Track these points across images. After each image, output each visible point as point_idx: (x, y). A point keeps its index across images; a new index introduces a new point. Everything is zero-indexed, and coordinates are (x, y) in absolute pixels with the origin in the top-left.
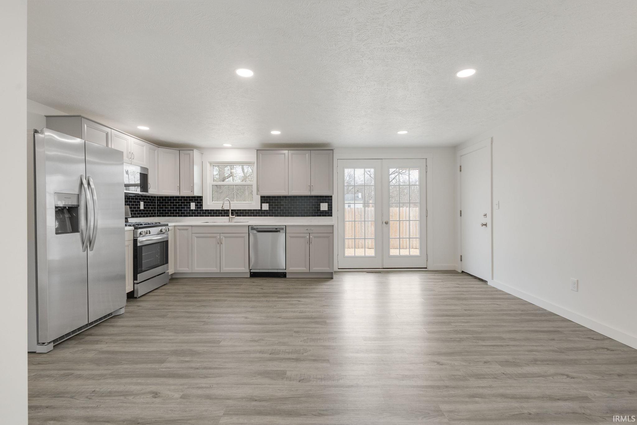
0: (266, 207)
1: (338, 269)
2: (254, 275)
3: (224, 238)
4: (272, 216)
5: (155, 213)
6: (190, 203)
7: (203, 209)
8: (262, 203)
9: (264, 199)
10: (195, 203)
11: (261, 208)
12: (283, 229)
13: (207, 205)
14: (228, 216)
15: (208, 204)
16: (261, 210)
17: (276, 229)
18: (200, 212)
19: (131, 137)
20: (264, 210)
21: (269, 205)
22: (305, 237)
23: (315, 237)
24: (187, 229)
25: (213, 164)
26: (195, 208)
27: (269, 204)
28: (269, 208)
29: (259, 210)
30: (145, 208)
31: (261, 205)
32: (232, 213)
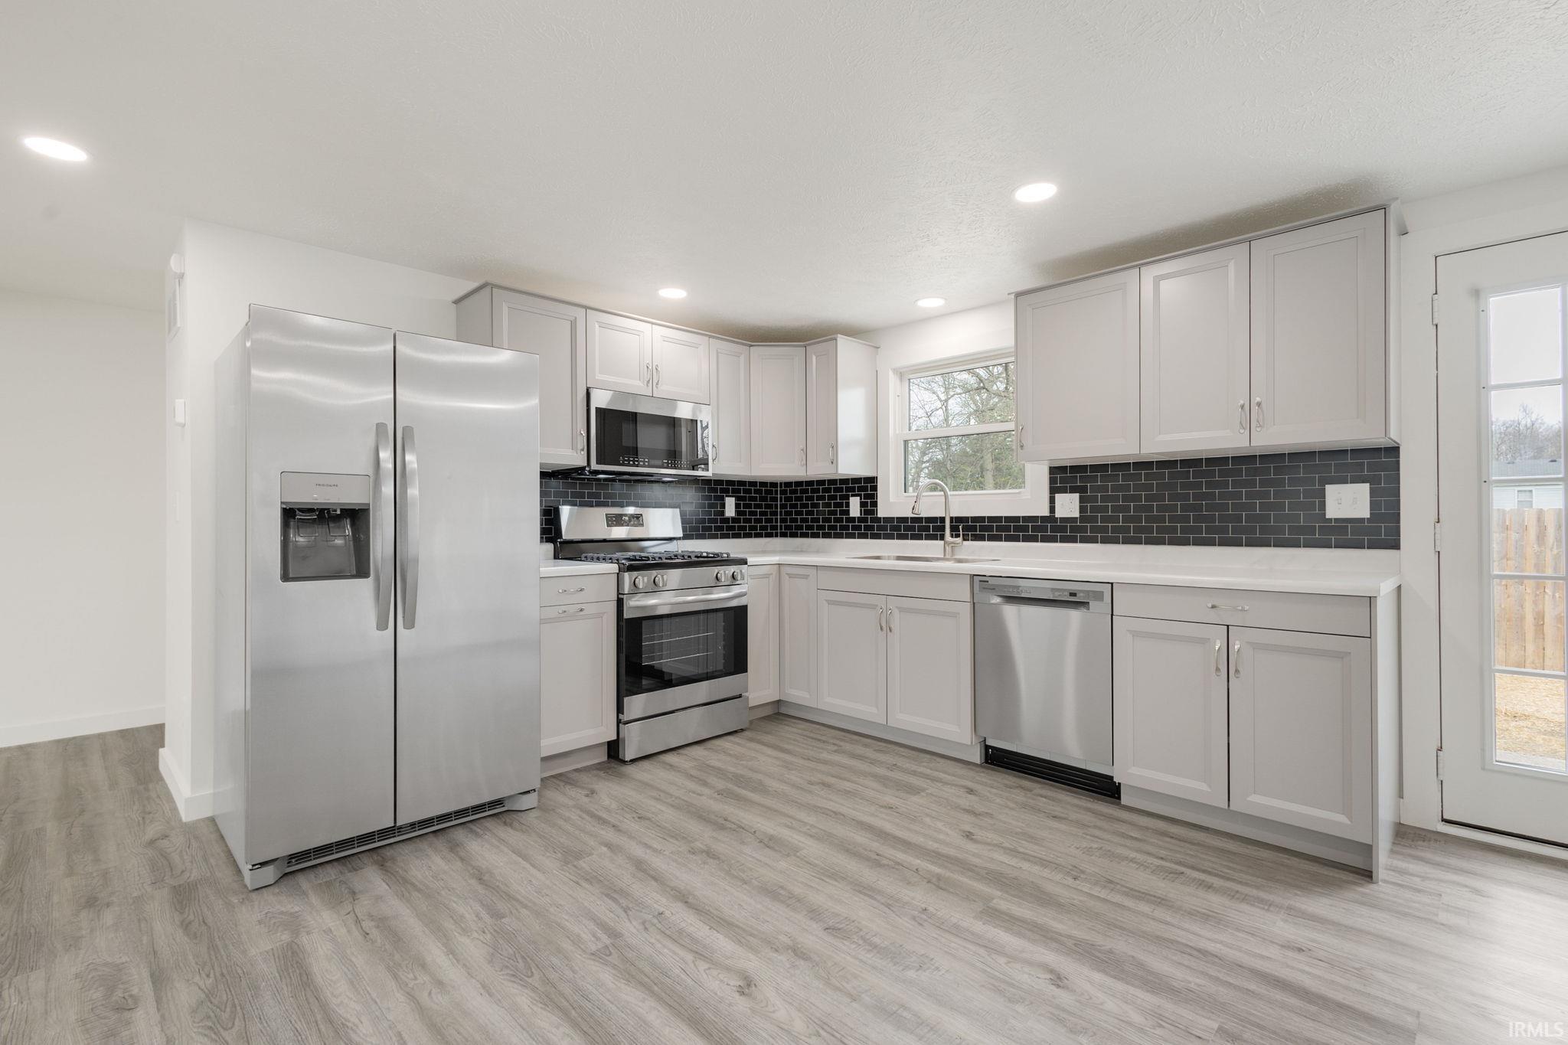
0: (1068, 506)
1: (1444, 820)
2: (998, 759)
3: (896, 612)
4: (1093, 540)
5: (774, 528)
6: (849, 499)
7: (879, 516)
8: (1054, 490)
9: (1063, 477)
10: (859, 498)
11: (1052, 509)
12: (1099, 596)
13: (892, 503)
14: (942, 538)
15: (891, 500)
16: (1051, 518)
17: (1073, 594)
18: (872, 526)
19: (653, 323)
20: (1063, 520)
21: (1082, 500)
22: (1203, 641)
23: (1256, 646)
24: (806, 577)
25: (905, 375)
26: (861, 514)
27: (1080, 496)
28: (1082, 509)
29: (1043, 518)
30: (738, 512)
31: (1052, 501)
32: (954, 529)
